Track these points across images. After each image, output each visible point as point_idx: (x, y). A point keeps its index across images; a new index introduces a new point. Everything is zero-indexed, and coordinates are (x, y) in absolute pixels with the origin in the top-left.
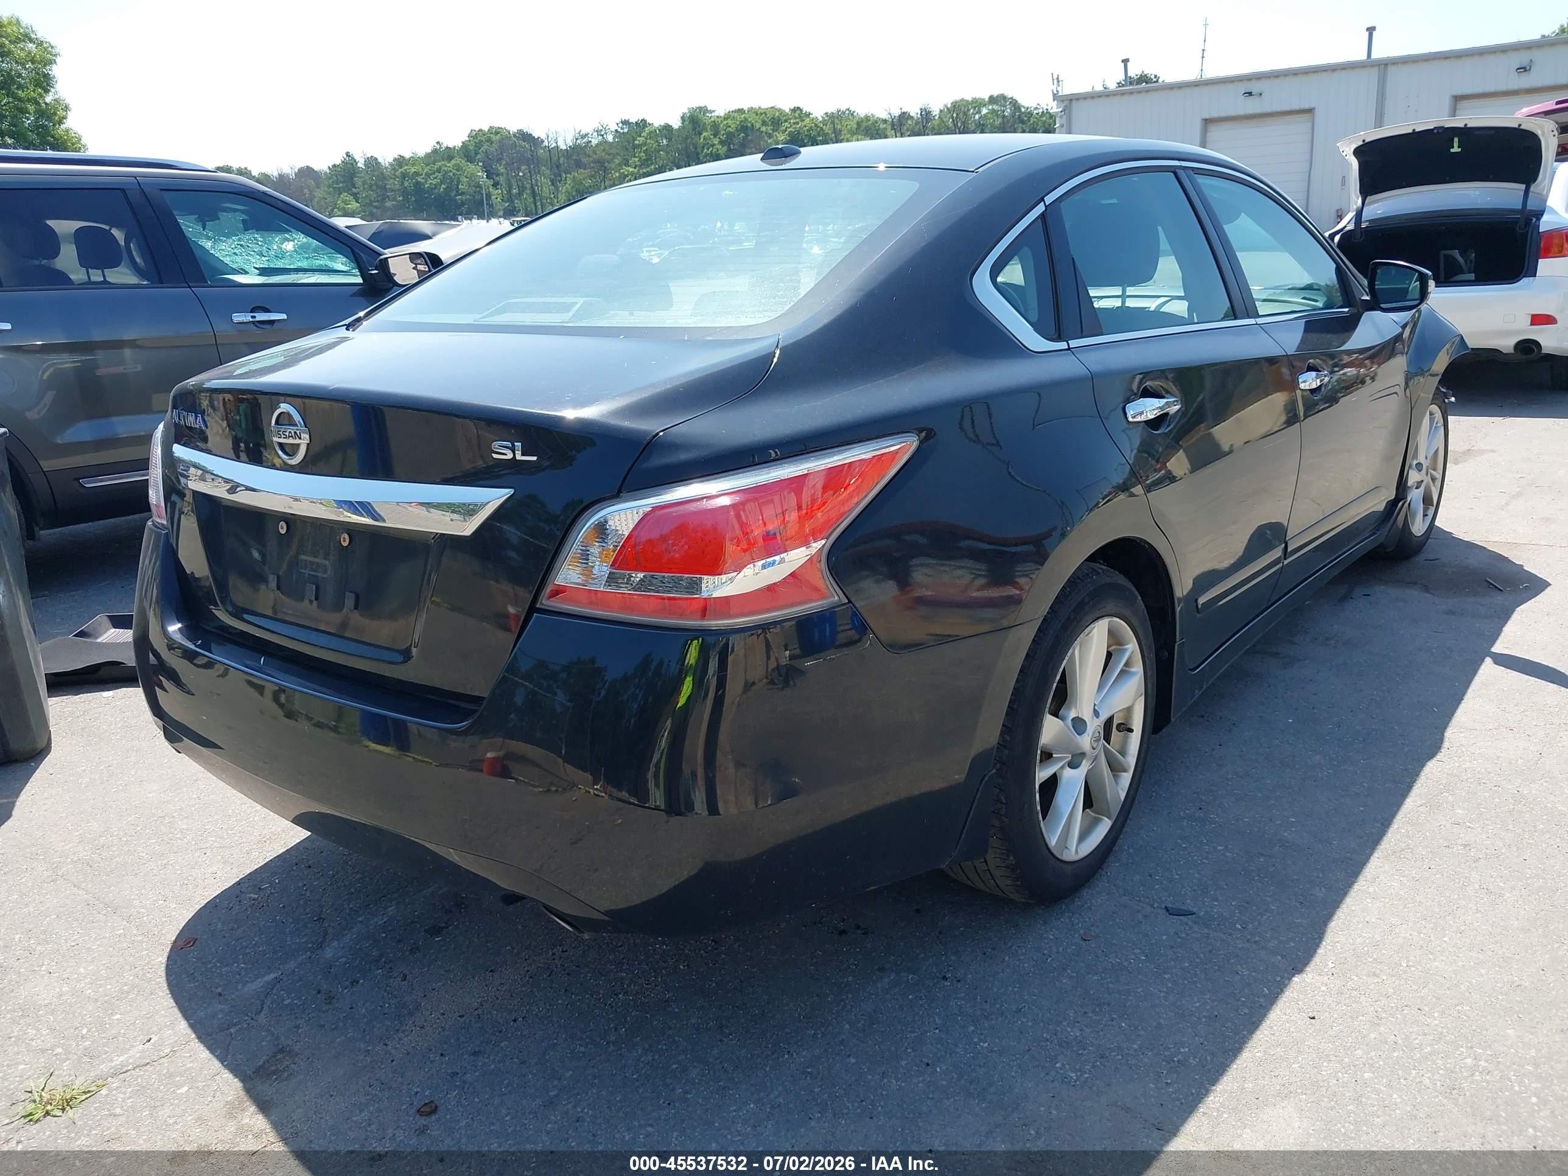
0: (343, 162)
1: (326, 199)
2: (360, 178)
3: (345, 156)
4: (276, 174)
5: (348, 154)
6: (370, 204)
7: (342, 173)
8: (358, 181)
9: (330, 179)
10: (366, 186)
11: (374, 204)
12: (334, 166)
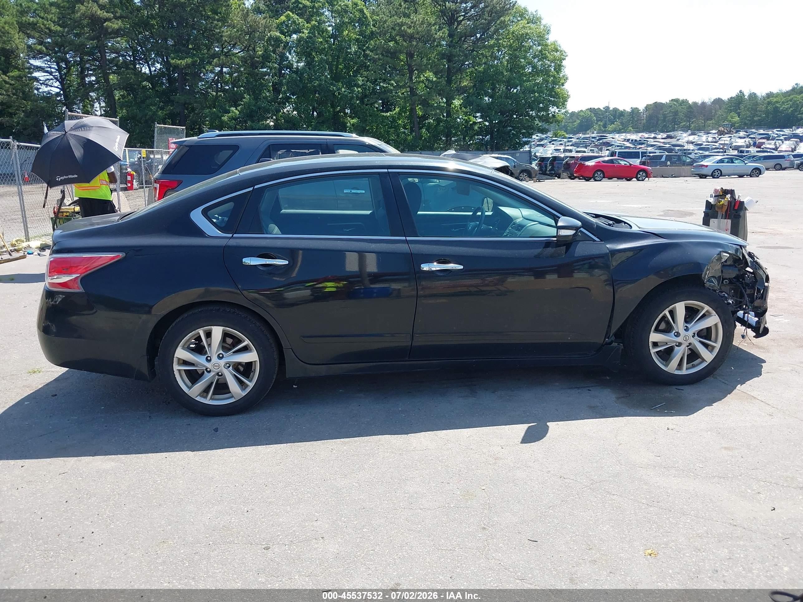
0: (737, 96)
1: (723, 115)
2: (744, 104)
3: (739, 92)
4: (700, 102)
5: (741, 92)
6: (746, 118)
7: (735, 102)
8: (742, 107)
9: (727, 104)
10: (746, 109)
11: (748, 118)
12: (731, 98)
